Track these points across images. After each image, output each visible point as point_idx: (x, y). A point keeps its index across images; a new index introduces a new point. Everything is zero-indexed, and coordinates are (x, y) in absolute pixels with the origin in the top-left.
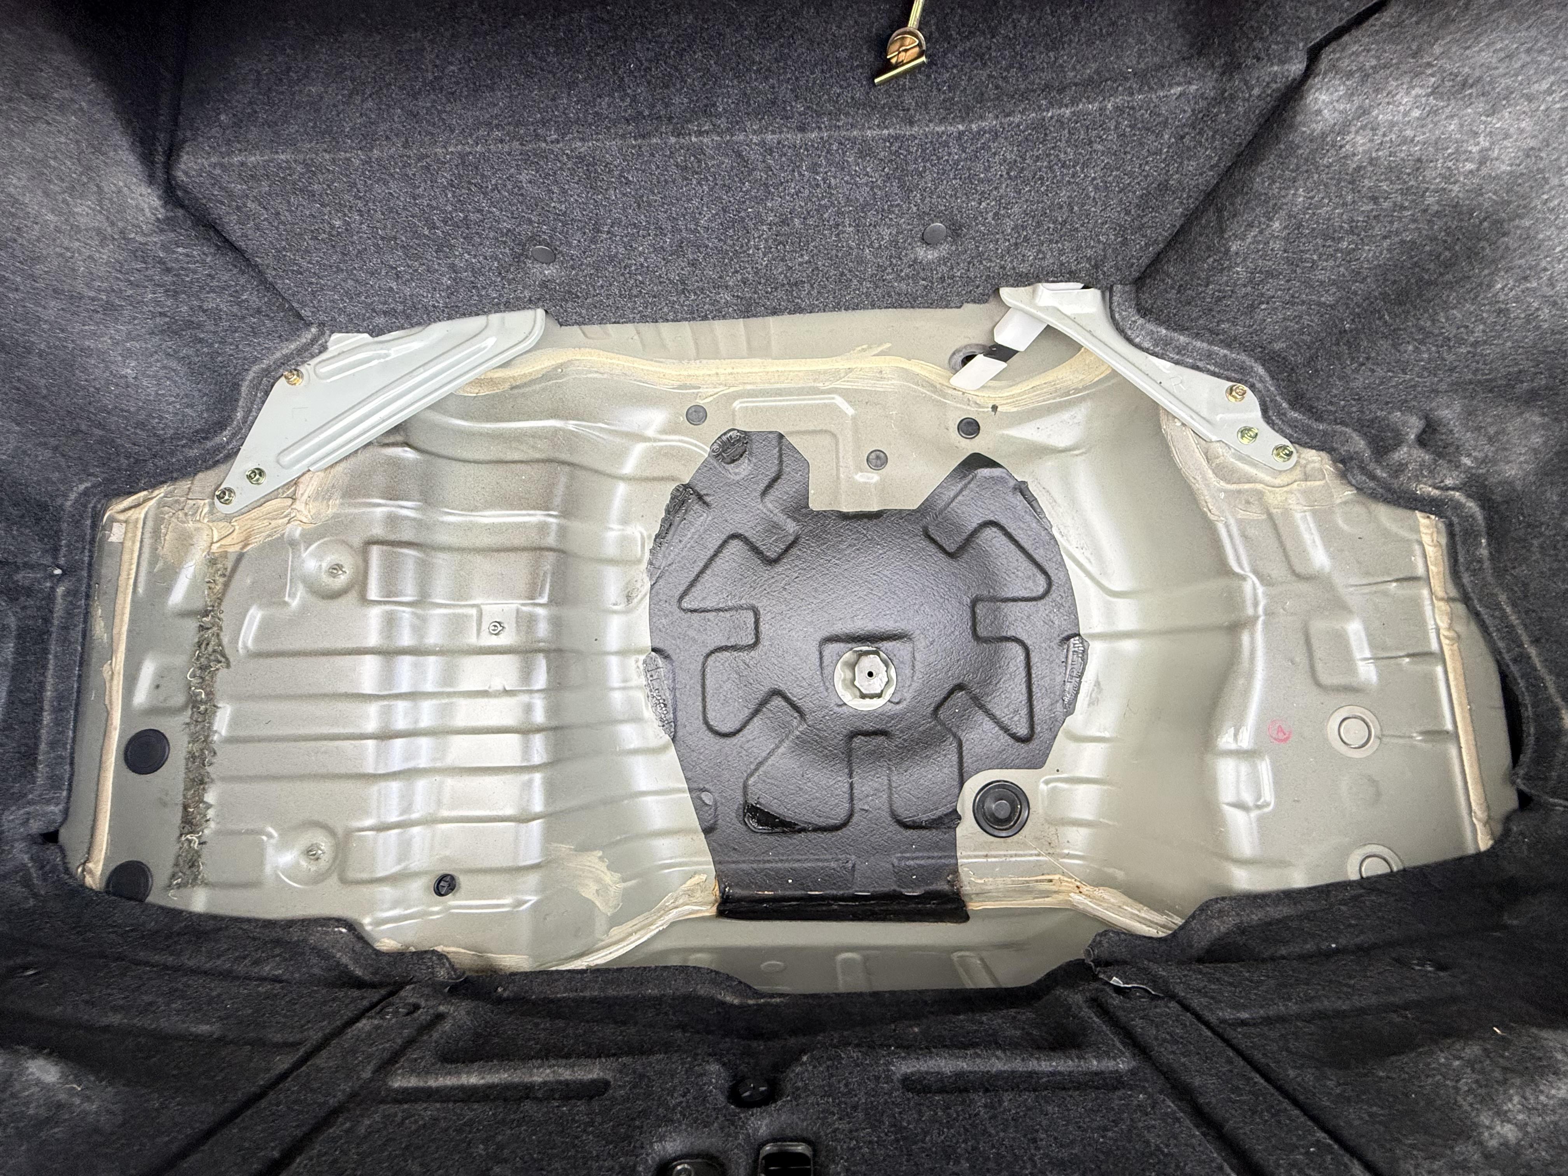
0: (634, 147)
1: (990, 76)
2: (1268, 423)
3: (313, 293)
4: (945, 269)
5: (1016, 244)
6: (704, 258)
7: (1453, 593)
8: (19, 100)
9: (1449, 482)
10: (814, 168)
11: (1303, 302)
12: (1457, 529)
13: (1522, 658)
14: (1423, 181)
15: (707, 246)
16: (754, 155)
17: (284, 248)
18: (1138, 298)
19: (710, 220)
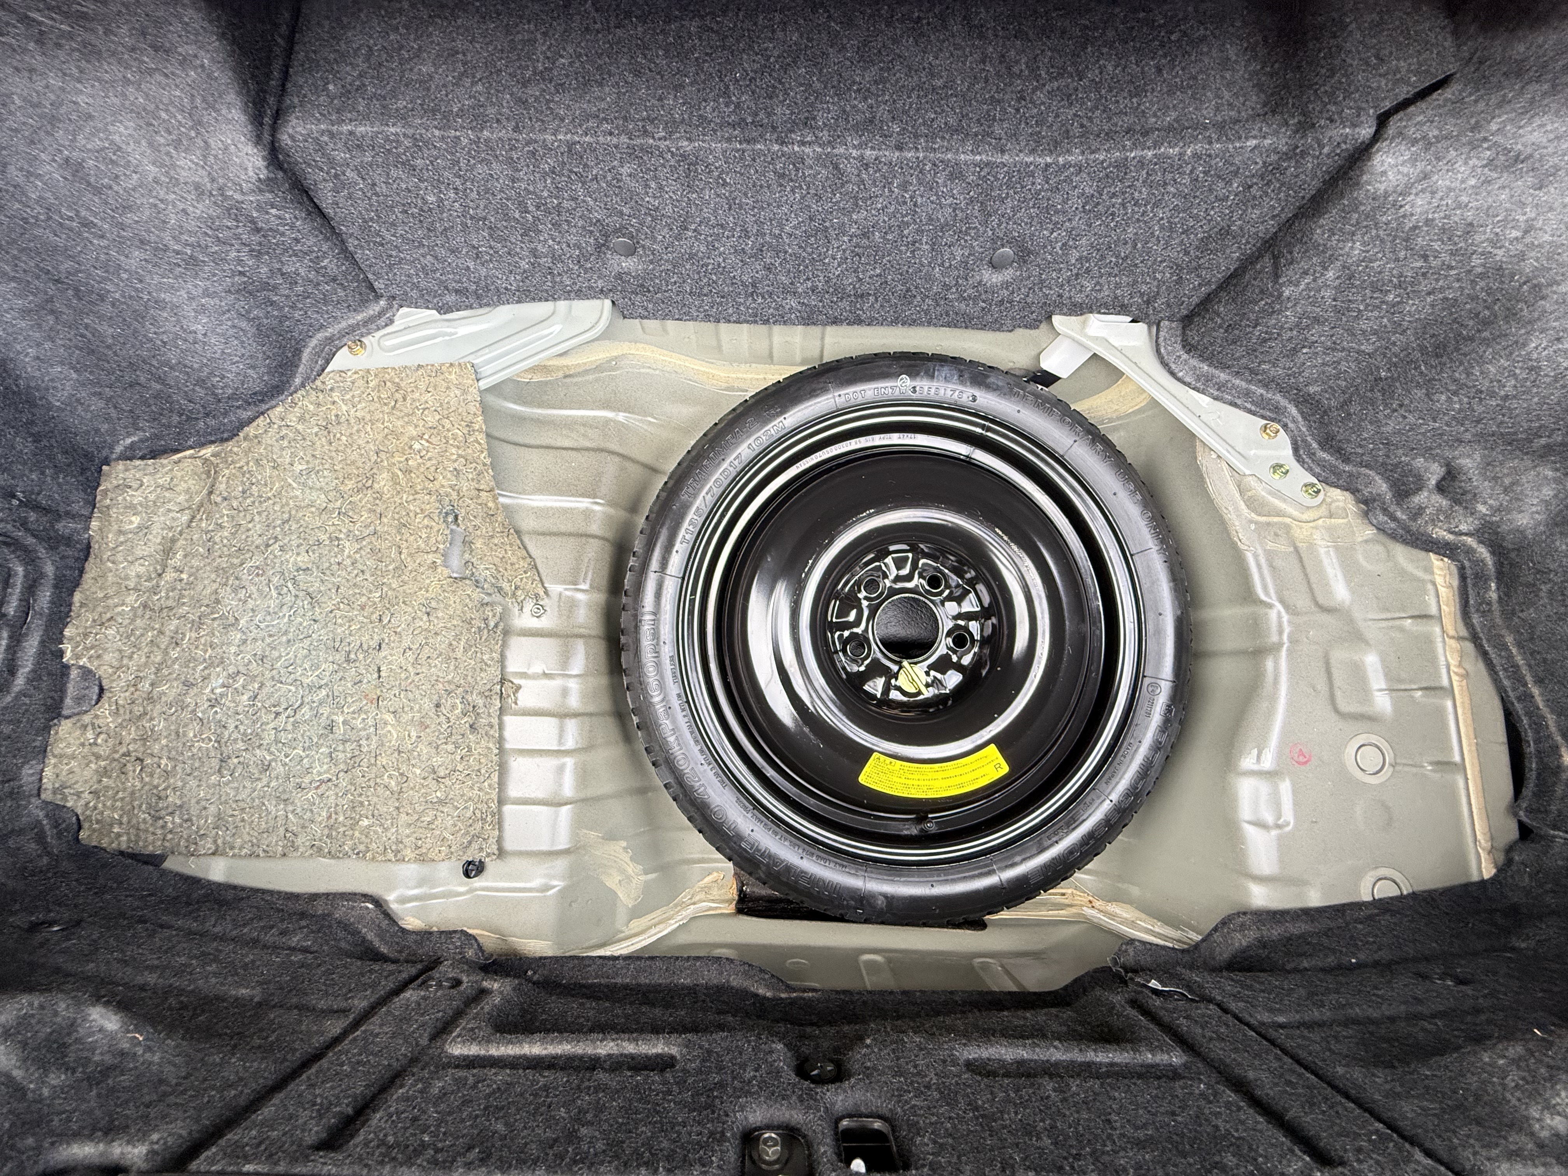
0: (738, 151)
1: (1075, 115)
2: (1298, 461)
3: (390, 266)
4: (1006, 293)
5: (1077, 275)
6: (781, 264)
7: (1464, 632)
8: (142, 51)
9: (1463, 527)
10: (904, 186)
11: (1343, 349)
12: (1469, 572)
13: (1527, 697)
14: (1472, 244)
15: (786, 252)
16: (849, 168)
17: (372, 219)
18: (1184, 334)
19: (795, 227)
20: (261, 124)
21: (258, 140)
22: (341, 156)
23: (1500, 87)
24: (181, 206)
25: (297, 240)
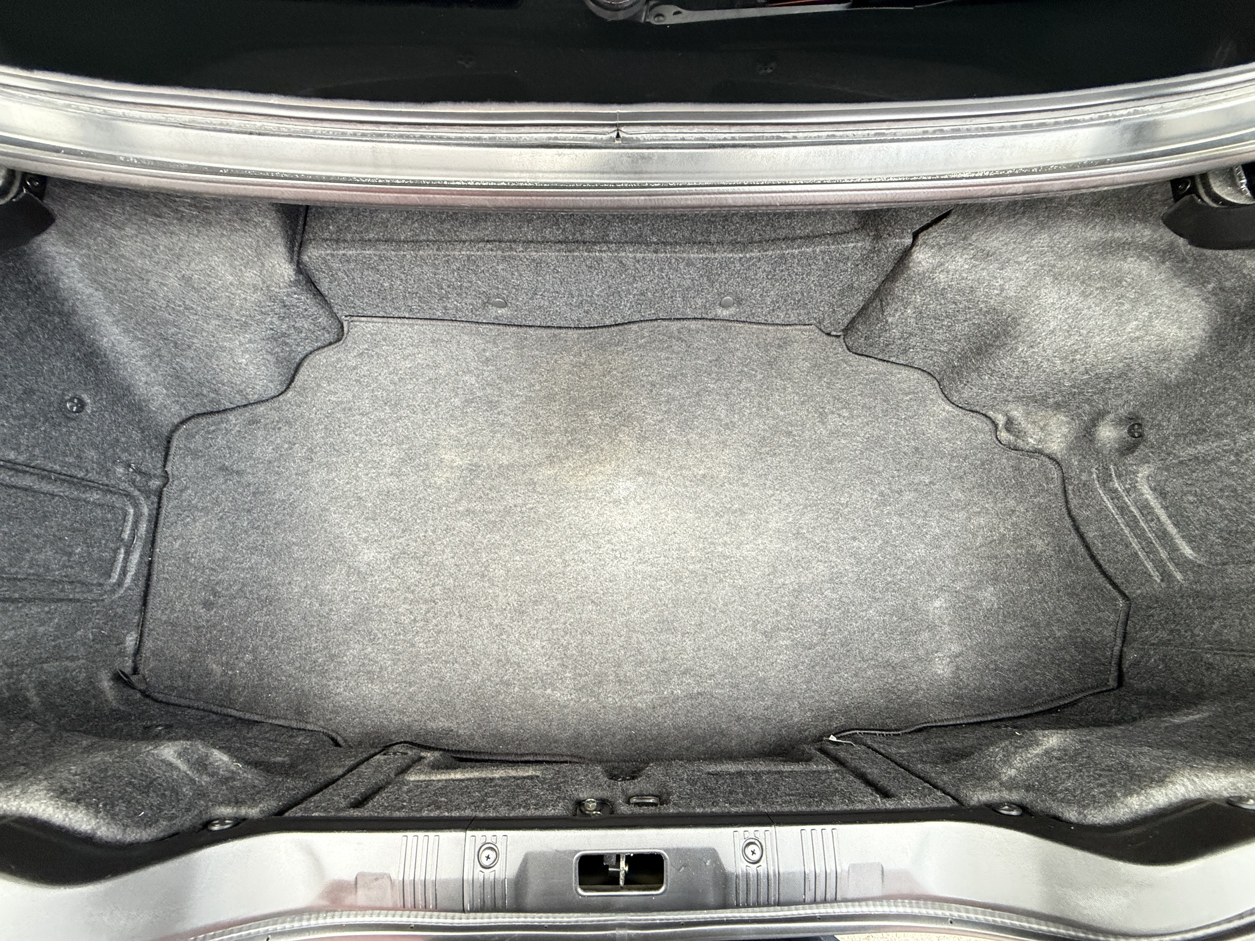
0: (564, 256)
5: (773, 310)
10: (661, 270)
14: (976, 297)
17: (350, 295)
18: (844, 340)
19: (600, 292)
20: (293, 251)
21: (291, 261)
22: (336, 266)
23: (975, 218)
24: (243, 296)
25: (306, 310)
